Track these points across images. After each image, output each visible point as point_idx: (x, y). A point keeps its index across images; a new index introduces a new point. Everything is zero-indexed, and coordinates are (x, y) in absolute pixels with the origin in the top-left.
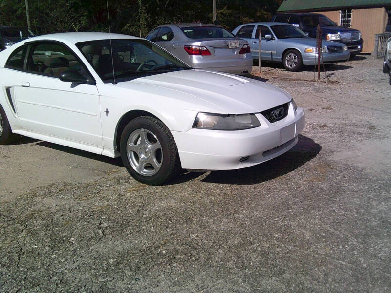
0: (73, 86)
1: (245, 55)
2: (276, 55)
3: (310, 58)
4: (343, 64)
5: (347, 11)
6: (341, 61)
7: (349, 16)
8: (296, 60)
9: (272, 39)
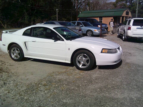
0: (55, 41)
1: (80, 32)
2: (84, 32)
3: (96, 33)
4: (105, 35)
5: (101, 18)
6: (104, 34)
7: (102, 20)
8: (91, 33)
9: (83, 26)
